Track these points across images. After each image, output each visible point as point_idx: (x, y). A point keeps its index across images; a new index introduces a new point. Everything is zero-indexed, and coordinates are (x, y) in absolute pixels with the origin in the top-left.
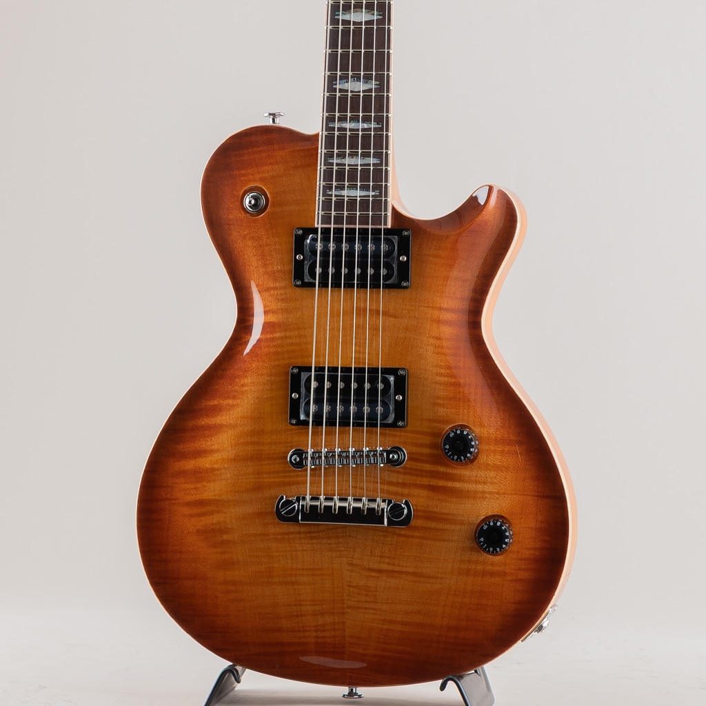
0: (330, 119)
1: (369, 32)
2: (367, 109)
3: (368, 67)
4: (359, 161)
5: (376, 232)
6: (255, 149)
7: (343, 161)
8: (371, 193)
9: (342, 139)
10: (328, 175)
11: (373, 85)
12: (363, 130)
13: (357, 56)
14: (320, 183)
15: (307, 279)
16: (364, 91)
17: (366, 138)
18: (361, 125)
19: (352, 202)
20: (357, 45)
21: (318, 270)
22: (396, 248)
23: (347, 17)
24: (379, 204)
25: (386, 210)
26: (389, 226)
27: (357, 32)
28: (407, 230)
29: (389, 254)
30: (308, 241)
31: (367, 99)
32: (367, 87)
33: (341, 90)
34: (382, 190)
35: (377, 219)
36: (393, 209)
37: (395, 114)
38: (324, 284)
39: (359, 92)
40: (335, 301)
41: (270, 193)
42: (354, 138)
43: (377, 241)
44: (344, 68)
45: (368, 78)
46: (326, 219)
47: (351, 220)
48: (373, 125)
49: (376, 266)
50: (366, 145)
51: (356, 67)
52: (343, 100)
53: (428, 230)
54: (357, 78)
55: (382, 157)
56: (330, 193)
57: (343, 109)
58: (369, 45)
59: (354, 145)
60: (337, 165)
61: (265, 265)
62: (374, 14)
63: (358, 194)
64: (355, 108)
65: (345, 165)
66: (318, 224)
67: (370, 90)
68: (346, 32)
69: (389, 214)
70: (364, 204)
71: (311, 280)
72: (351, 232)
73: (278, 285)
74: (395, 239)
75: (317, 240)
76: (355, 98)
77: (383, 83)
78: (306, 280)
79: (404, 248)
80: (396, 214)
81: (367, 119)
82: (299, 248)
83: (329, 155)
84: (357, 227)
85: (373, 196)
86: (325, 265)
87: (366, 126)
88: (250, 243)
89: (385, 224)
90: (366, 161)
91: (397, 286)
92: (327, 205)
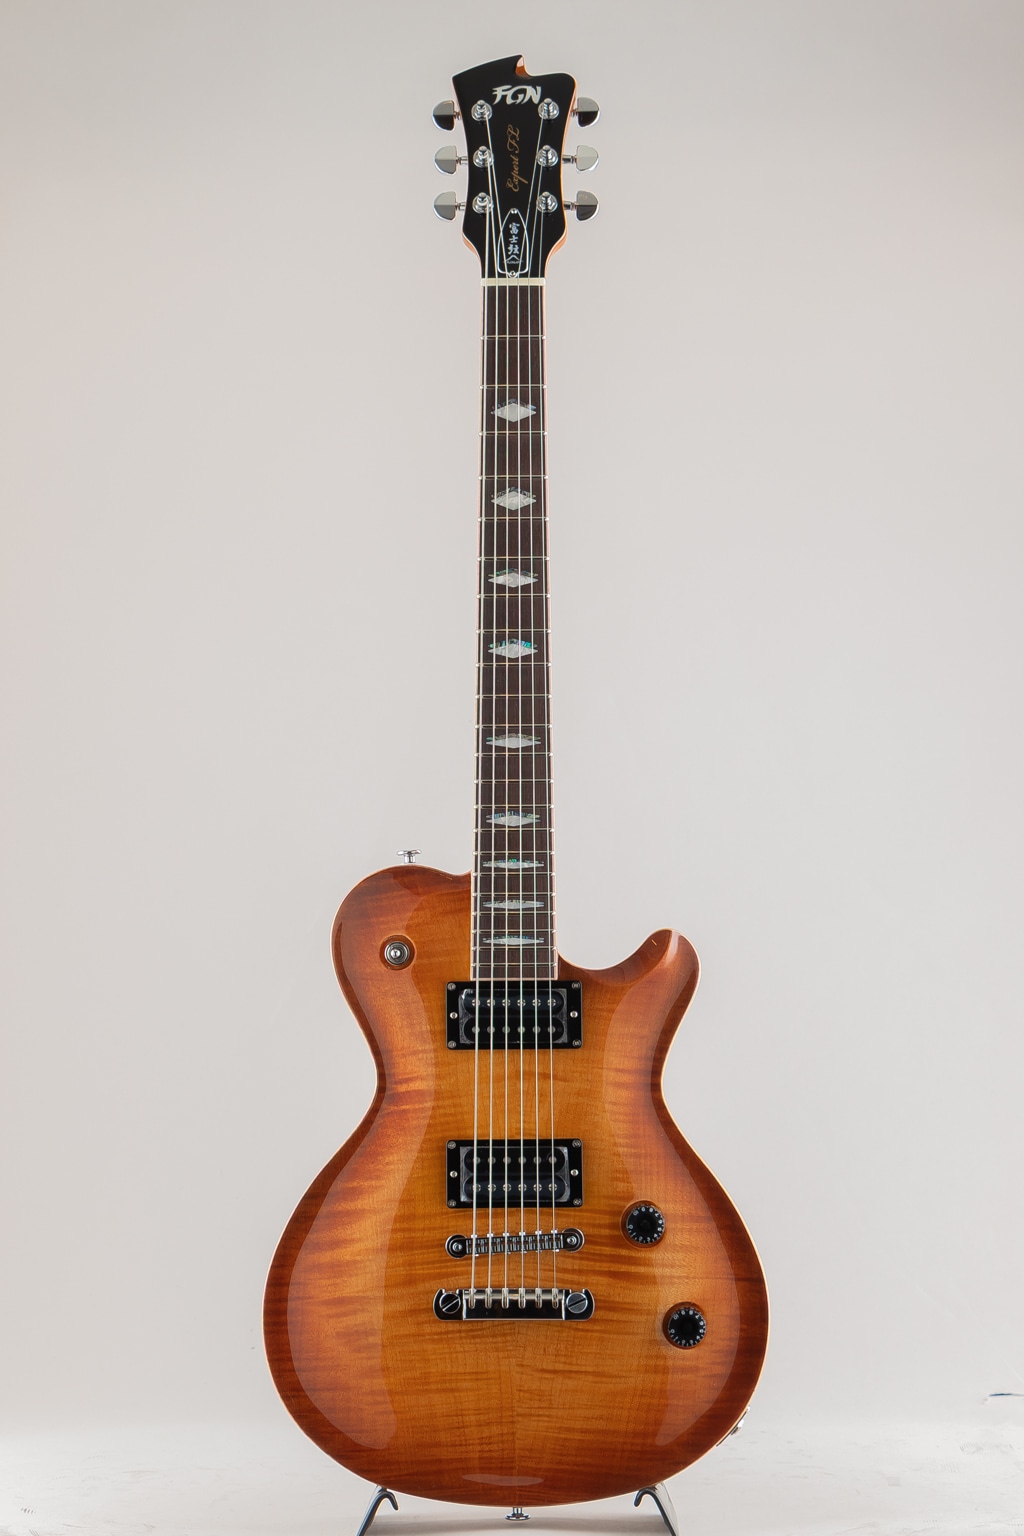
0: (486, 858)
1: (527, 760)
2: (527, 846)
3: (527, 799)
4: (520, 905)
5: (543, 985)
6: (395, 893)
7: (501, 905)
8: (536, 941)
9: (500, 879)
10: (485, 921)
11: (533, 818)
12: (524, 870)
13: (514, 786)
14: (474, 931)
15: (464, 1040)
16: (523, 826)
17: (528, 878)
18: (522, 865)
19: (514, 952)
20: (514, 774)
21: (477, 1030)
22: (565, 1002)
23: (500, 743)
24: (545, 953)
25: (552, 961)
26: (556, 978)
27: (514, 759)
28: (577, 982)
29: (556, 1010)
30: (463, 997)
31: (527, 835)
32: (527, 821)
33: (496, 826)
34: (547, 937)
35: (543, 971)
36: (560, 958)
37: (559, 851)
38: (484, 1046)
39: (518, 827)
40: (499, 1064)
41: (416, 943)
42: (514, 878)
43: (543, 995)
44: (500, 799)
45: (527, 811)
46: (485, 972)
47: (514, 971)
48: (535, 865)
49: (544, 1024)
50: (528, 887)
51: (514, 799)
52: (500, 835)
53: (601, 981)
54: (514, 811)
55: (546, 900)
56: (488, 942)
57: (500, 846)
58: (527, 774)
59: (513, 887)
60: (495, 909)
61: (411, 1025)
62: (531, 740)
63: (521, 941)
64: (513, 845)
65: (504, 910)
66: (475, 976)
67: (531, 825)
68: (500, 760)
69: (556, 964)
70: (528, 952)
71: (468, 1042)
72: (514, 985)
73: (427, 1047)
74: (563, 992)
75: (474, 995)
76: (514, 833)
77: (544, 817)
78: (462, 1042)
79: (575, 1001)
80: (563, 964)
81: (527, 858)
82: (452, 1005)
83: (486, 898)
84: (521, 979)
85: (538, 944)
86: (484, 1024)
87: (526, 865)
88: (392, 1000)
89: (553, 976)
90: (529, 904)
91: (568, 1046)
92: (485, 955)
